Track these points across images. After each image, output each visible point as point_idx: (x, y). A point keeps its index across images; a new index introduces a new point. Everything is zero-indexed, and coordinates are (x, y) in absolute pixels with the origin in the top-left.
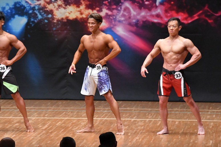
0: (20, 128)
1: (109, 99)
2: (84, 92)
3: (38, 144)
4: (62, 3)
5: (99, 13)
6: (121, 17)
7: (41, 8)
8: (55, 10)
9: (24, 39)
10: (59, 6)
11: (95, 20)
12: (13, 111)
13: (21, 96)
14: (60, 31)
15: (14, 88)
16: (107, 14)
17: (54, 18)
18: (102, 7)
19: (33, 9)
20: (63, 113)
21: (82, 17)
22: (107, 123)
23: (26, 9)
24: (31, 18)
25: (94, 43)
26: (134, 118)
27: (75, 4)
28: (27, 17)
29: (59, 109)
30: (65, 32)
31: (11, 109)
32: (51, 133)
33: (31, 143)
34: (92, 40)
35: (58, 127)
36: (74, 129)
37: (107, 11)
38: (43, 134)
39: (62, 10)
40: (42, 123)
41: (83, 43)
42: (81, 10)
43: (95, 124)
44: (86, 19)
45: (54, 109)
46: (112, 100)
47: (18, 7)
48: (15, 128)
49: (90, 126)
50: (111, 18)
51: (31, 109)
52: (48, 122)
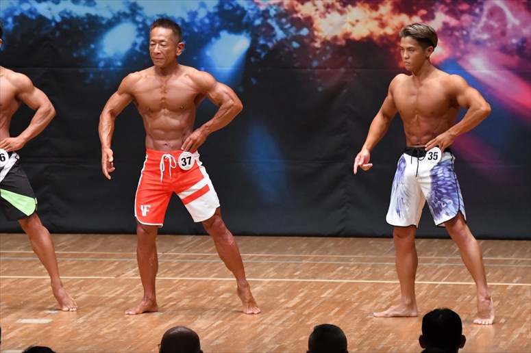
0: (233, 305)
1: (458, 234)
3: (277, 342)
5: (426, 22)
6: (481, 31)
7: (284, 12)
8: (317, 16)
9: (241, 89)
10: (329, 7)
11: (415, 41)
12: (217, 263)
14: (328, 69)
16: (445, 25)
17: (316, 37)
18: (433, 8)
19: (265, 14)
20: (338, 269)
21: (385, 34)
22: (447, 293)
23: (246, 16)
24: (259, 39)
25: (417, 99)
26: (515, 281)
27: (367, 1)
28: (248, 35)
29: (329, 259)
30: (343, 70)
31: (212, 259)
32: (309, 316)
33: (261, 340)
34: (414, 90)
35: (325, 301)
36: (365, 307)
37: (447, 19)
38: (289, 319)
39: (334, 17)
40: (287, 291)
42: (382, 15)
43: (419, 295)
44: (394, 38)
45: (315, 259)
47: (228, 11)
48: (222, 303)
49: (407, 301)
50: (457, 34)
51: (260, 258)
52: (300, 289)
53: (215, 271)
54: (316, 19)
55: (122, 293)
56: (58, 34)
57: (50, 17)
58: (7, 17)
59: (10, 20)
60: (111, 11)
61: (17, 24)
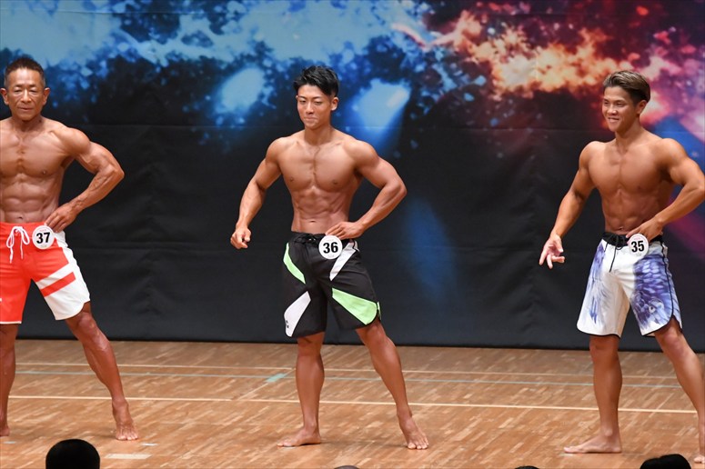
0: (385, 436)
1: (671, 346)
2: (586, 324)
4: (519, 40)
5: (639, 69)
7: (455, 55)
8: (497, 61)
9: (397, 155)
10: (512, 49)
11: (625, 93)
12: (364, 381)
13: (389, 335)
15: (365, 308)
16: (664, 72)
17: (496, 87)
18: (648, 51)
19: (430, 58)
20: (521, 391)
21: (585, 84)
22: (664, 425)
23: (405, 60)
24: (421, 89)
25: (621, 170)
27: (562, 42)
28: (408, 84)
29: (509, 378)
30: (530, 130)
31: (356, 377)
32: (484, 452)
34: (618, 157)
35: (504, 433)
36: (556, 442)
37: (666, 65)
38: (458, 457)
39: (519, 62)
40: (455, 419)
41: (587, 167)
42: (580, 60)
43: (626, 427)
44: (597, 90)
45: (491, 378)
46: (682, 349)
47: (382, 54)
48: (370, 436)
49: (608, 432)
50: (679, 85)
51: (419, 375)
52: (471, 417)
53: (361, 392)
54: (495, 64)
55: (241, 421)
56: (163, 82)
57: (154, 61)
58: (99, 59)
59: (103, 64)
60: (232, 53)
61: (113, 69)
